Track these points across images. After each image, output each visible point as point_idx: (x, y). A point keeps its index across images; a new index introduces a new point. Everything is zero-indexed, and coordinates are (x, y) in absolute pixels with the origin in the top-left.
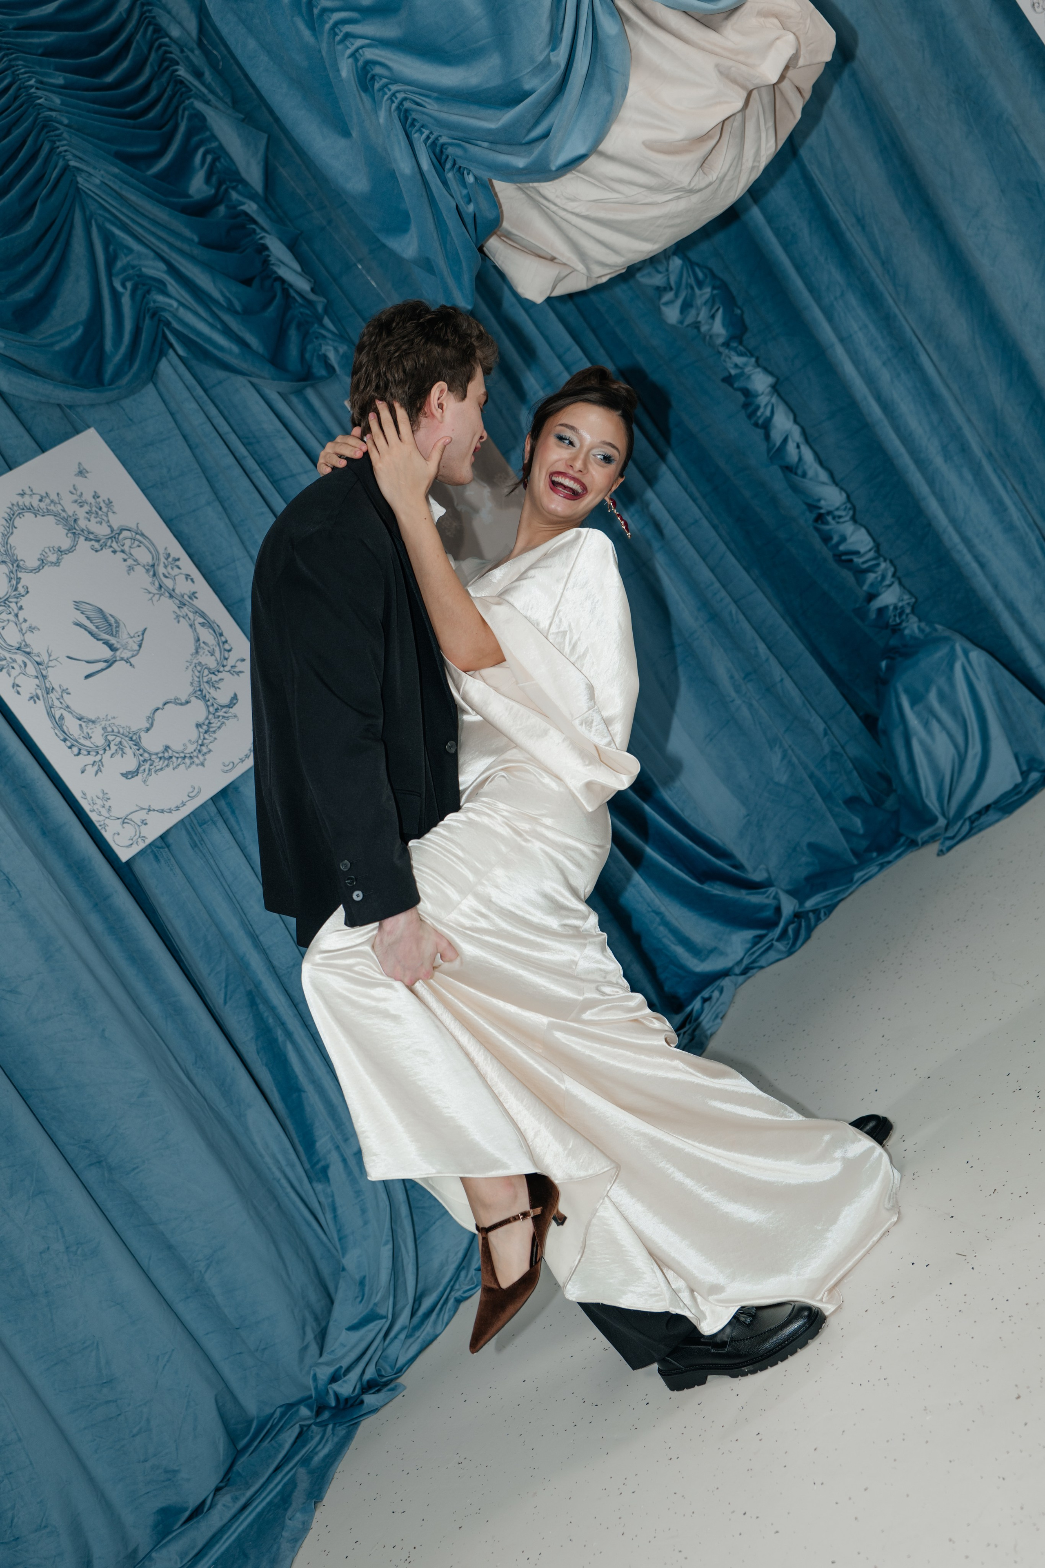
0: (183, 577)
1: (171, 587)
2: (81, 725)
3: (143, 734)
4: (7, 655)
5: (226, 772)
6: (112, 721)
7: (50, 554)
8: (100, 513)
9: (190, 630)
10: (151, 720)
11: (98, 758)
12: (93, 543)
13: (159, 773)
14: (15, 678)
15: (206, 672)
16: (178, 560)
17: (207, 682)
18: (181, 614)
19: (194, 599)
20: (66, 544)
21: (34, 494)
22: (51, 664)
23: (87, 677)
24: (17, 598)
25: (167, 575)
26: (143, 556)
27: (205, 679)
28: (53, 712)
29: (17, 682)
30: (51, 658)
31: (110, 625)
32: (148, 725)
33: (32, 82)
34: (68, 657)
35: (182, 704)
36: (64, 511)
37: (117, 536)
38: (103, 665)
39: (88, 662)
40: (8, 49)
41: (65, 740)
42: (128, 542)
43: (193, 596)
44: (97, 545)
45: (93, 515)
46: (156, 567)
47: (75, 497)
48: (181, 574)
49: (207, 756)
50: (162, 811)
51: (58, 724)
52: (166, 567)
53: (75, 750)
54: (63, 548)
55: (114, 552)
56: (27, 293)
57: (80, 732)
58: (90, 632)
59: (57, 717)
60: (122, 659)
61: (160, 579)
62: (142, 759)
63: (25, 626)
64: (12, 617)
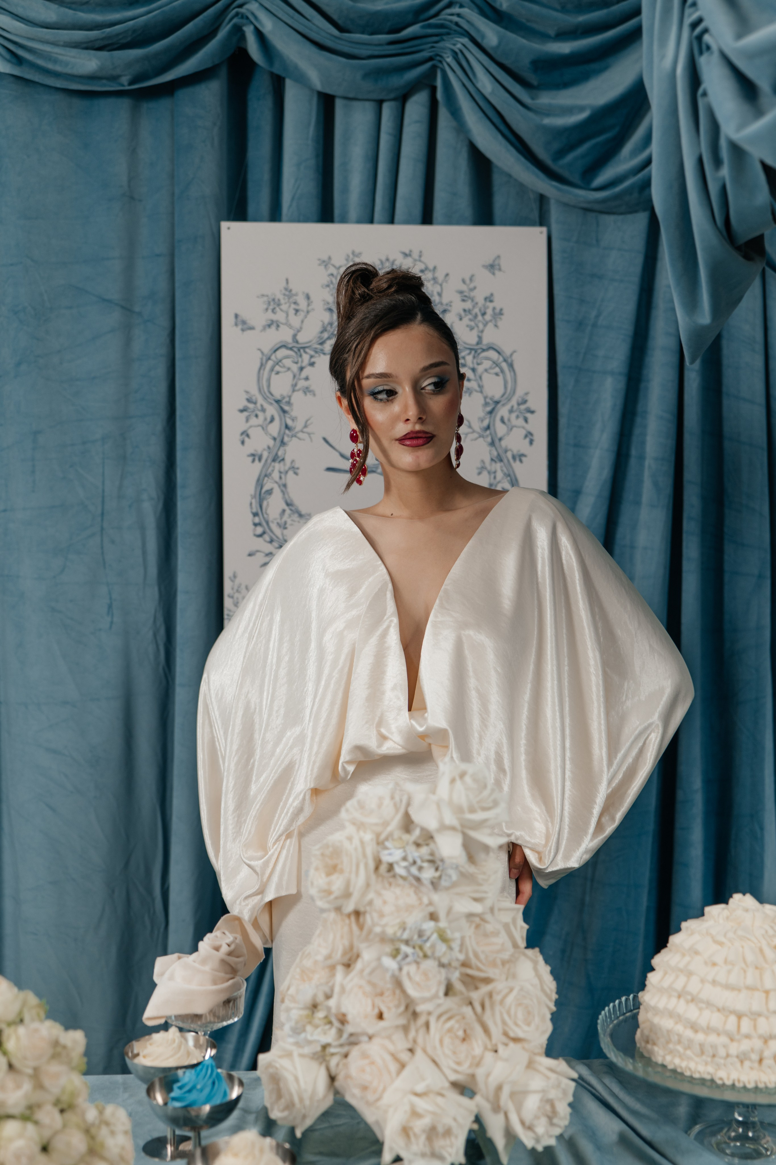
0: (524, 432)
1: (500, 435)
2: (284, 511)
4: (260, 401)
8: (480, 318)
14: (251, 427)
16: (532, 412)
18: (489, 468)
19: (518, 462)
21: (420, 261)
22: (300, 435)
23: (329, 469)
24: (316, 352)
25: (506, 420)
28: (265, 481)
29: (250, 432)
30: (305, 430)
34: (325, 440)
36: (440, 295)
37: (479, 351)
39: (342, 456)
41: (255, 514)
42: (487, 364)
43: (520, 457)
45: (470, 317)
46: (499, 405)
47: (464, 288)
48: (523, 428)
51: (261, 496)
52: (511, 411)
53: (259, 530)
56: (565, 48)
57: (277, 516)
59: (266, 487)
61: (494, 421)
63: (302, 384)
64: (295, 368)
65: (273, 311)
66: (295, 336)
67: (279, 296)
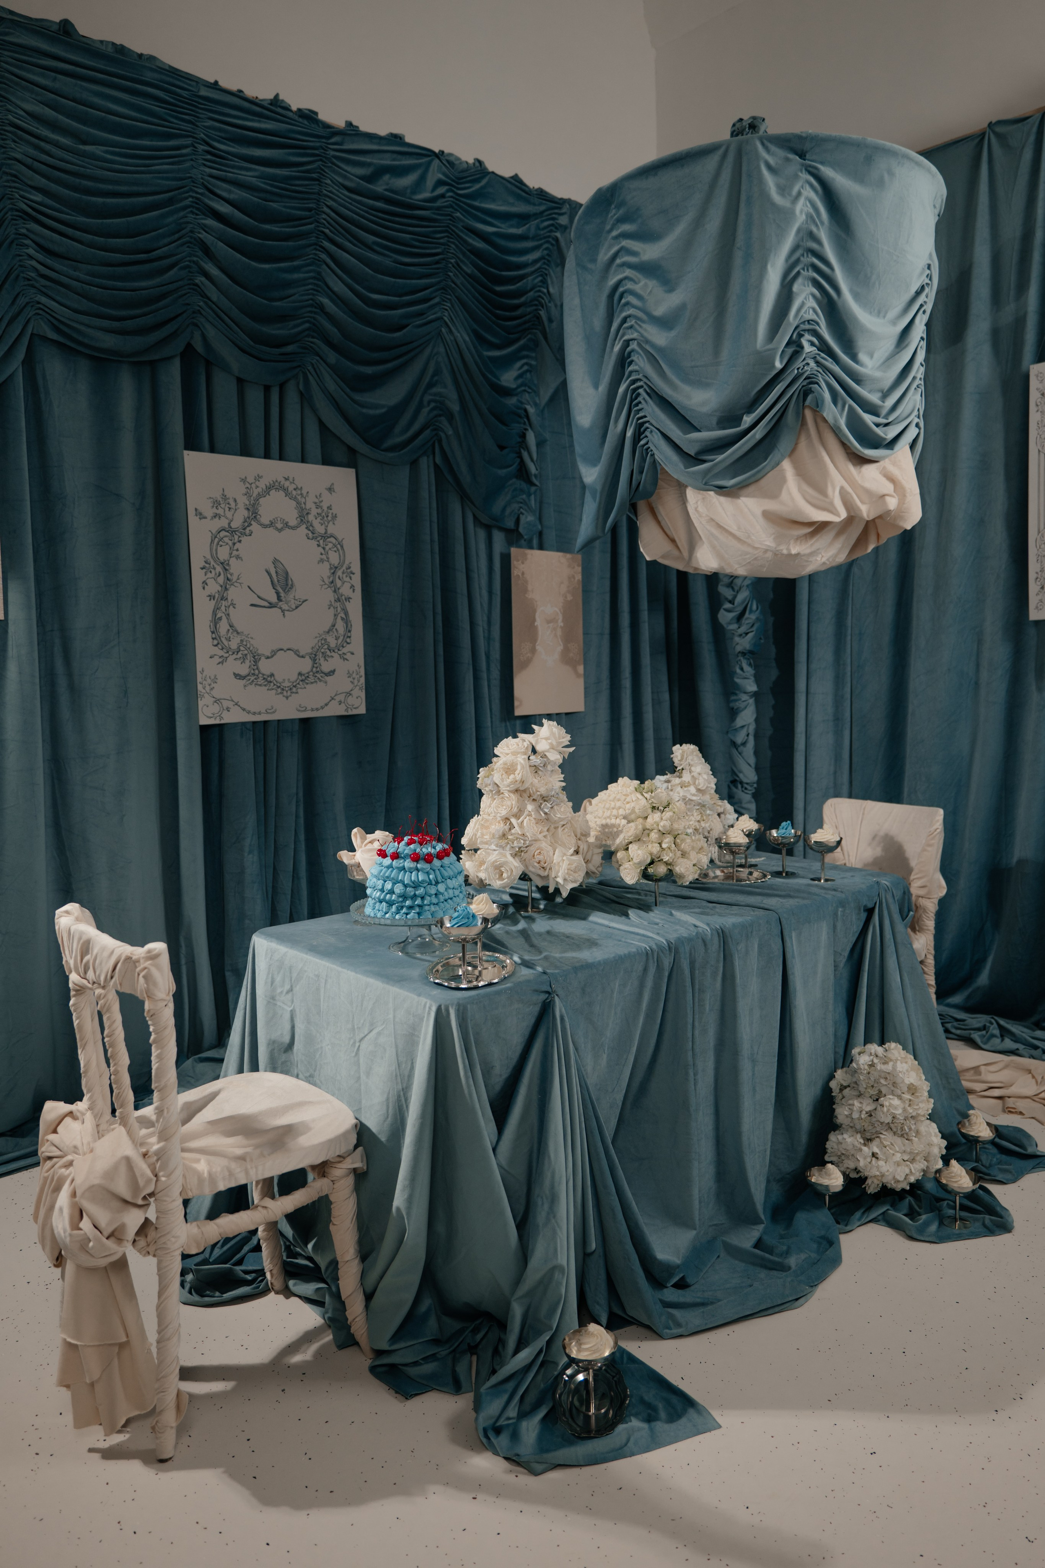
0: (350, 585)
1: (338, 586)
2: (229, 630)
3: (263, 658)
4: (212, 563)
5: (299, 711)
6: (250, 640)
7: (279, 522)
8: (325, 518)
9: (332, 617)
10: (274, 653)
11: (227, 655)
12: (309, 532)
13: (257, 687)
14: (207, 578)
15: (326, 647)
16: (354, 574)
17: (323, 653)
18: (334, 605)
19: (348, 602)
20: (293, 522)
21: (294, 483)
22: (235, 584)
23: (252, 605)
24: (242, 534)
25: (341, 578)
26: (334, 558)
27: (323, 650)
28: (217, 612)
29: (207, 581)
30: (238, 581)
31: (287, 585)
32: (270, 655)
33: (453, 261)
34: (249, 587)
35: (298, 656)
36: (305, 504)
37: (326, 537)
38: (267, 604)
39: (259, 597)
40: (452, 235)
41: (213, 632)
42: (330, 545)
43: (348, 599)
44: (311, 535)
45: (320, 517)
46: (338, 569)
47: (317, 500)
48: (350, 582)
49: (293, 695)
50: (244, 710)
51: (216, 621)
52: (343, 573)
53: (215, 642)
54: (289, 524)
55: (319, 546)
56: (369, 370)
57: (226, 634)
58: (272, 581)
59: (218, 616)
60: (281, 608)
61: (335, 578)
62: (252, 671)
63: (235, 553)
64: (230, 543)
65: (217, 507)
66: (229, 524)
67: (219, 499)
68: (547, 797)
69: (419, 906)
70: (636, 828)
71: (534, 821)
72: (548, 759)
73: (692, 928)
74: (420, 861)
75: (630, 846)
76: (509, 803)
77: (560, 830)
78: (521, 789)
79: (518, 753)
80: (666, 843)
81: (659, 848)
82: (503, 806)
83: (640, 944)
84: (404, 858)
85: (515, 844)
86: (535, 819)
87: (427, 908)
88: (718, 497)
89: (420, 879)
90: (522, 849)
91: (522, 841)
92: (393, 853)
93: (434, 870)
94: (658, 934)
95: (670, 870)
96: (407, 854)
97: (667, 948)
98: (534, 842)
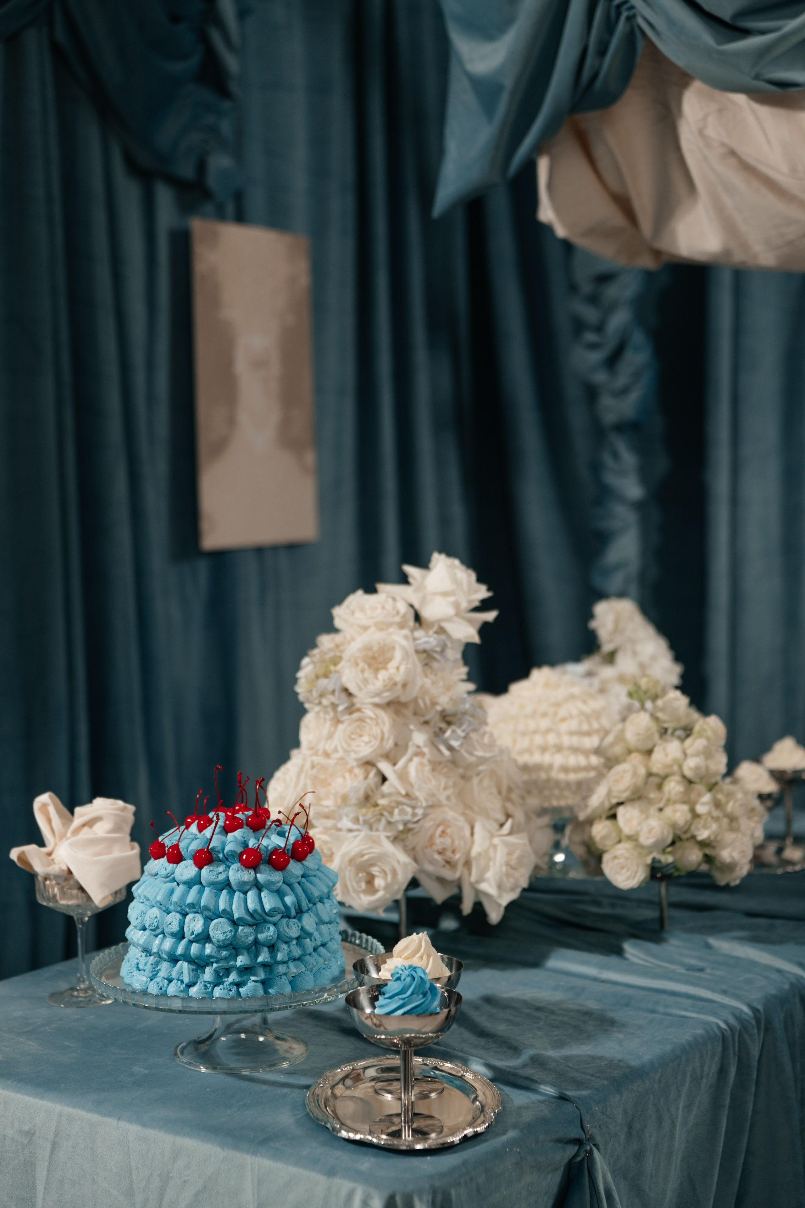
68: (454, 715)
69: (264, 965)
70: (635, 774)
71: (427, 768)
72: (449, 636)
73: (774, 976)
74: (263, 867)
75: (621, 811)
76: (376, 730)
77: (475, 781)
78: (403, 699)
79: (390, 625)
80: (704, 804)
81: (689, 816)
82: (361, 736)
83: (701, 1016)
84: (227, 860)
85: (396, 816)
86: (429, 761)
87: (281, 969)
88: (757, 107)
89: (267, 907)
90: (410, 826)
91: (409, 810)
92: (200, 851)
93: (290, 885)
94: (724, 992)
95: (708, 859)
96: (233, 854)
97: (753, 1022)
98: (430, 811)
